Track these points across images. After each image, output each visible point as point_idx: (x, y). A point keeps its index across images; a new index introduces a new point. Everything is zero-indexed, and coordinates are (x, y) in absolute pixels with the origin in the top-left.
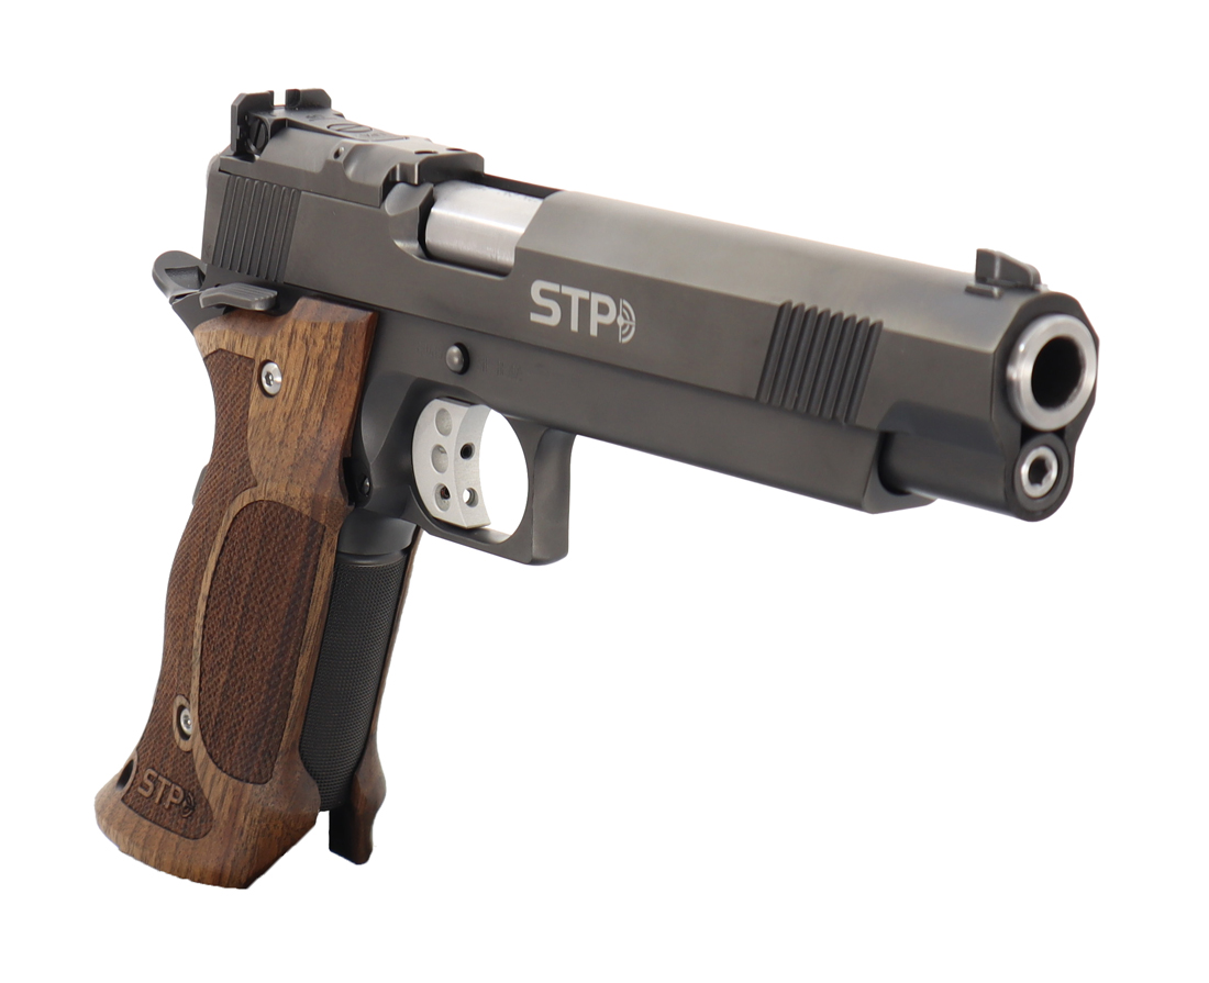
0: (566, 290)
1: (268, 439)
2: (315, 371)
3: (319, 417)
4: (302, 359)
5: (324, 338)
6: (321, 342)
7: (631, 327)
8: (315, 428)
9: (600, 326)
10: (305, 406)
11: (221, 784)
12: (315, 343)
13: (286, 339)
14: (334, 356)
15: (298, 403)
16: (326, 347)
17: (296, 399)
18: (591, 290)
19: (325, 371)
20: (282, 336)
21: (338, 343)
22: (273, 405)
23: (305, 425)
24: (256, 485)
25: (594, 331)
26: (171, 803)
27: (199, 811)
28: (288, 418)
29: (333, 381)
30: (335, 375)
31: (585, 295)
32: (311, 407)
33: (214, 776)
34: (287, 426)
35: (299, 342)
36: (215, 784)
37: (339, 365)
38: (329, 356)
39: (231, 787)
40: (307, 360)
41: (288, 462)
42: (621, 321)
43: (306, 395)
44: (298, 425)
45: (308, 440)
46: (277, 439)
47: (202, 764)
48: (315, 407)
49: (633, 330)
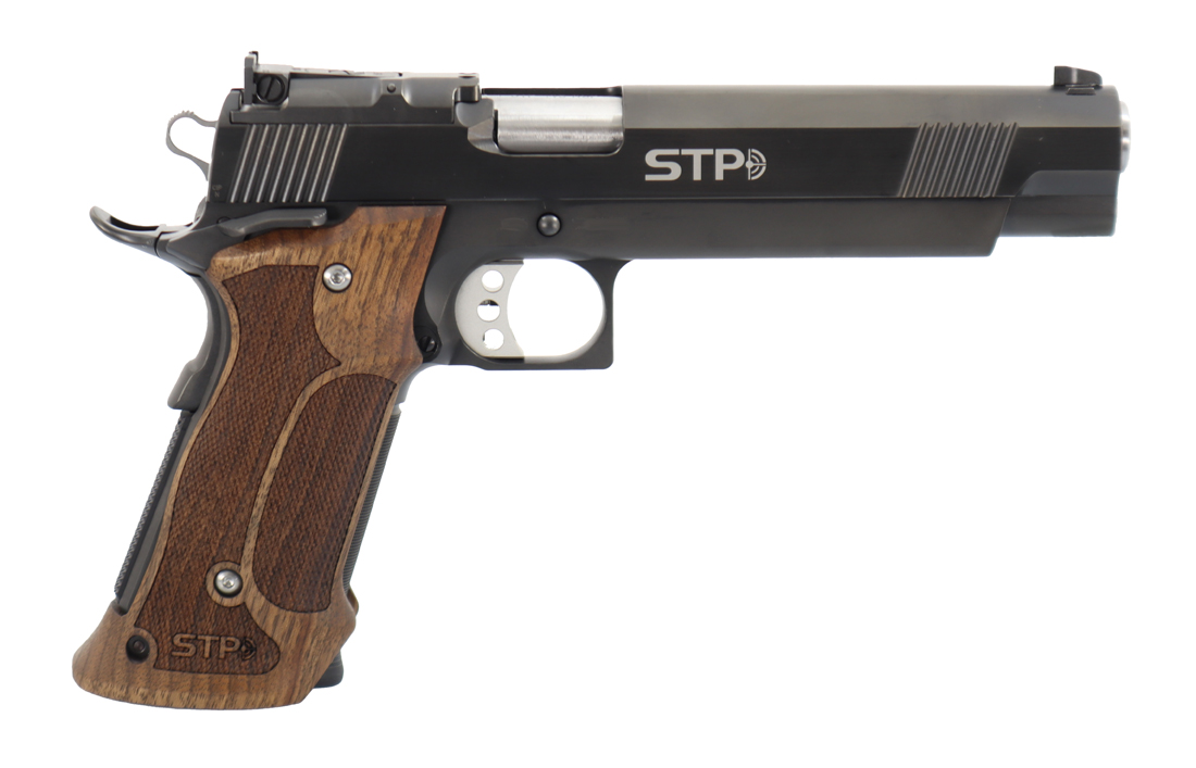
0: (685, 152)
1: (344, 326)
2: (389, 262)
3: (394, 298)
4: (377, 255)
5: (402, 234)
6: (397, 238)
7: (761, 167)
8: (391, 308)
9: (726, 172)
10: (380, 292)
11: (287, 620)
12: (391, 240)
13: (359, 243)
14: (410, 246)
15: (373, 292)
16: (403, 241)
17: (370, 288)
18: (715, 147)
19: (400, 260)
20: (354, 240)
21: (416, 235)
22: (344, 298)
23: (381, 307)
24: (339, 364)
25: (719, 176)
26: (226, 652)
27: (262, 649)
28: (364, 306)
29: (407, 267)
30: (409, 262)
31: (709, 152)
32: (385, 292)
33: (277, 618)
34: (363, 312)
35: (374, 241)
36: (280, 622)
37: (414, 253)
38: (405, 248)
39: (298, 620)
40: (382, 253)
41: (370, 340)
42: (749, 165)
43: (380, 283)
44: (374, 308)
45: (386, 318)
46: (355, 324)
47: (259, 612)
48: (389, 292)
49: (764, 169)
